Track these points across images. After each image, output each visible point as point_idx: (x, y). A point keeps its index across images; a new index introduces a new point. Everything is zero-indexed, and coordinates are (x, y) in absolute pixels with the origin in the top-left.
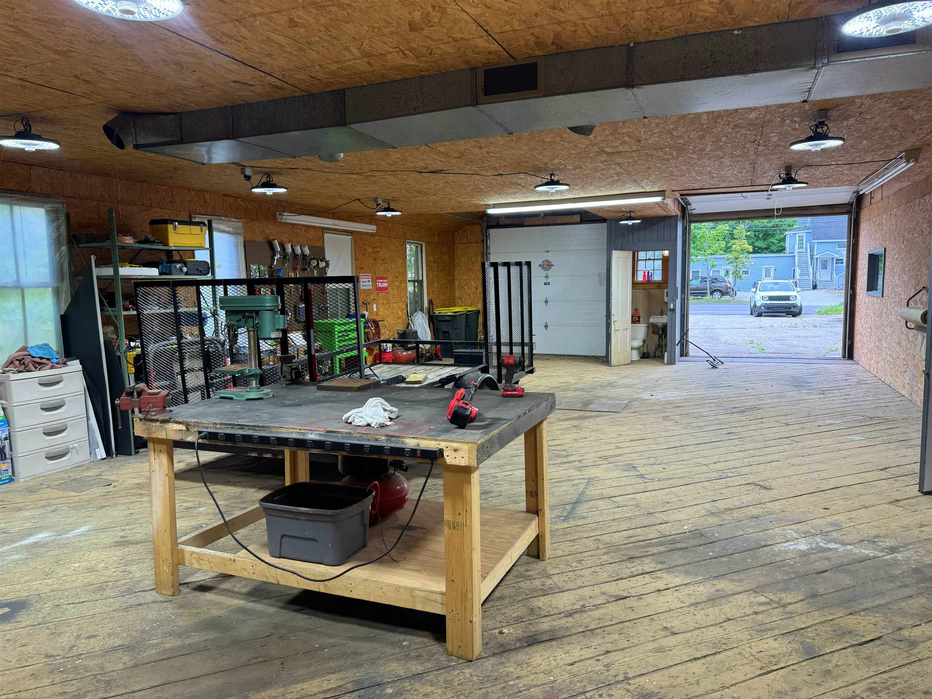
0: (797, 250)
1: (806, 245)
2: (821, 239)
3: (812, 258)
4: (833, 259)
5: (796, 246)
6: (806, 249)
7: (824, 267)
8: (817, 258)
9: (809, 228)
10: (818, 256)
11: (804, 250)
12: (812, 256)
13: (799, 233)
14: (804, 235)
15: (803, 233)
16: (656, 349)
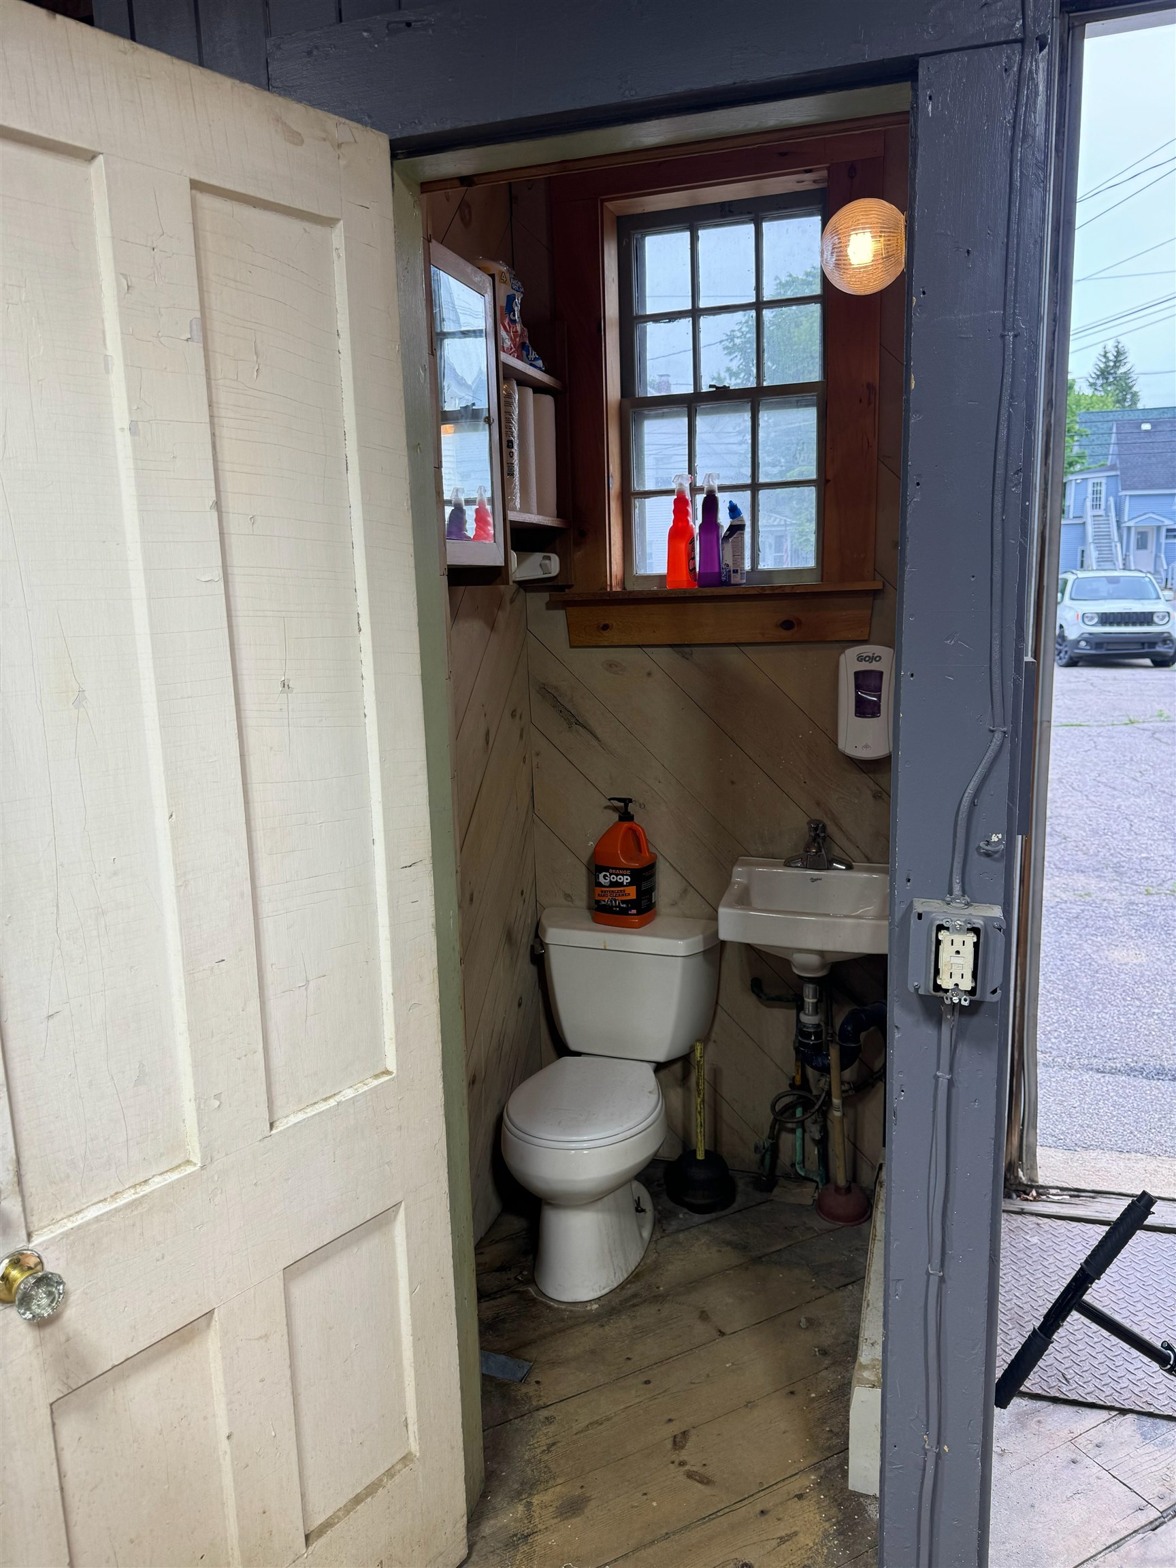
0: (1089, 512)
1: (1107, 501)
2: (1136, 488)
3: (1119, 527)
4: (1159, 528)
5: (1089, 503)
6: (1107, 509)
7: (1142, 544)
8: (1129, 528)
9: (1113, 468)
10: (1131, 524)
11: (1101, 512)
12: (1118, 523)
13: (1094, 477)
14: (1104, 481)
15: (1101, 478)
16: (781, 1119)
